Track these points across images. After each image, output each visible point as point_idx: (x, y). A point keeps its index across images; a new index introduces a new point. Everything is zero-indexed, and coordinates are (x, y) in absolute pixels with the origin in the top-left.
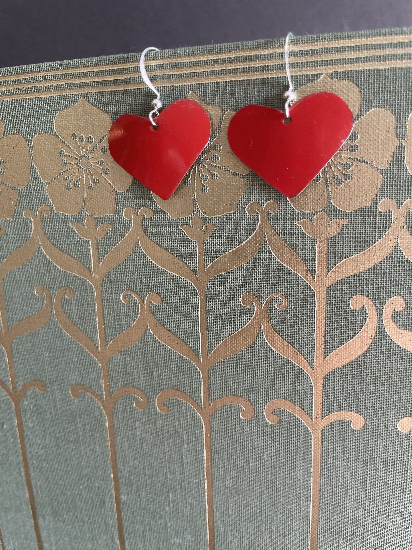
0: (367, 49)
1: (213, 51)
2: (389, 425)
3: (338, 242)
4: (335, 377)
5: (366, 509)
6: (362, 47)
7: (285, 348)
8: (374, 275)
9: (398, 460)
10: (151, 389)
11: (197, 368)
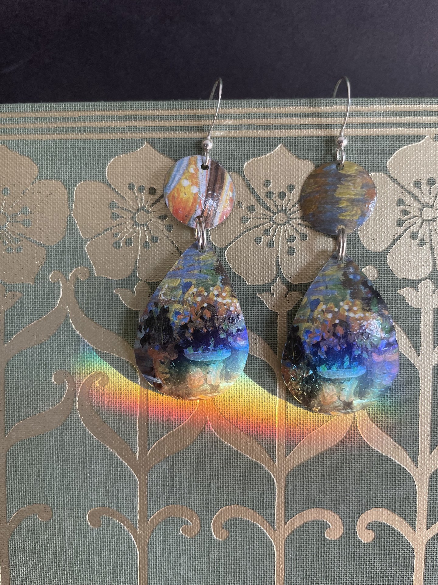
1: (307, 105)
7: (384, 442)
10: (206, 507)
11: (270, 475)
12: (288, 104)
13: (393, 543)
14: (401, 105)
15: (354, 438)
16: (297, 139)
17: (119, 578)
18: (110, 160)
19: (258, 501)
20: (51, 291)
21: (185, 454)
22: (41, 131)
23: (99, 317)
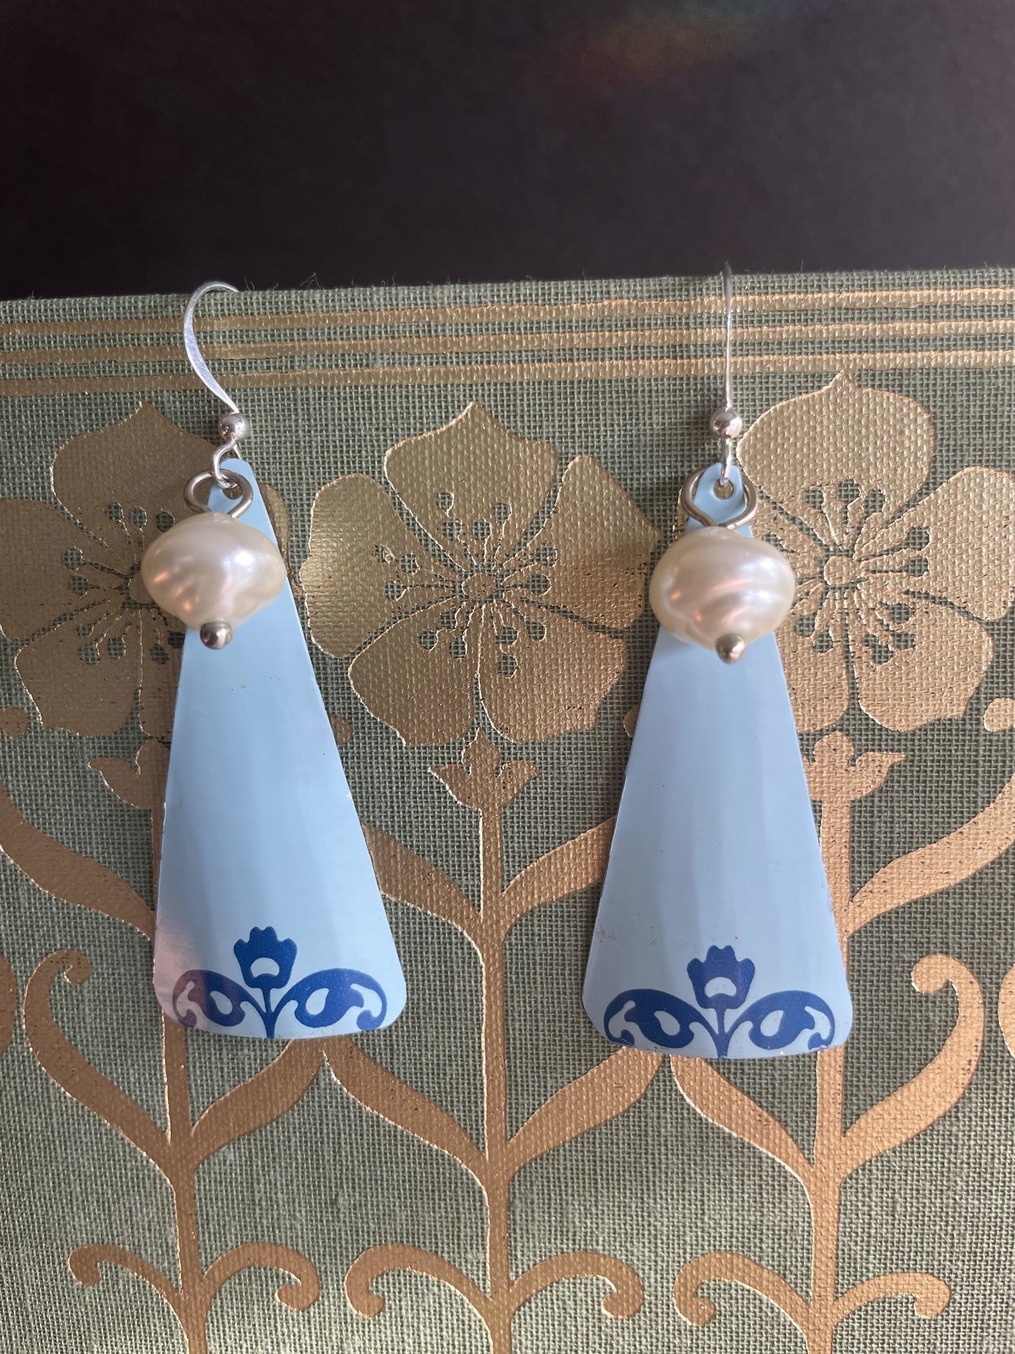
0: (948, 317)
1: (537, 300)
3: (880, 812)
4: (873, 1180)
6: (935, 312)
7: (734, 1109)
8: (974, 899)
10: (330, 1247)
11: (473, 1179)
12: (489, 298)
13: (758, 1327)
14: (774, 294)
15: (665, 1099)
16: (512, 387)
18: (57, 447)
19: (448, 1236)
21: (275, 1133)
23: (58, 826)
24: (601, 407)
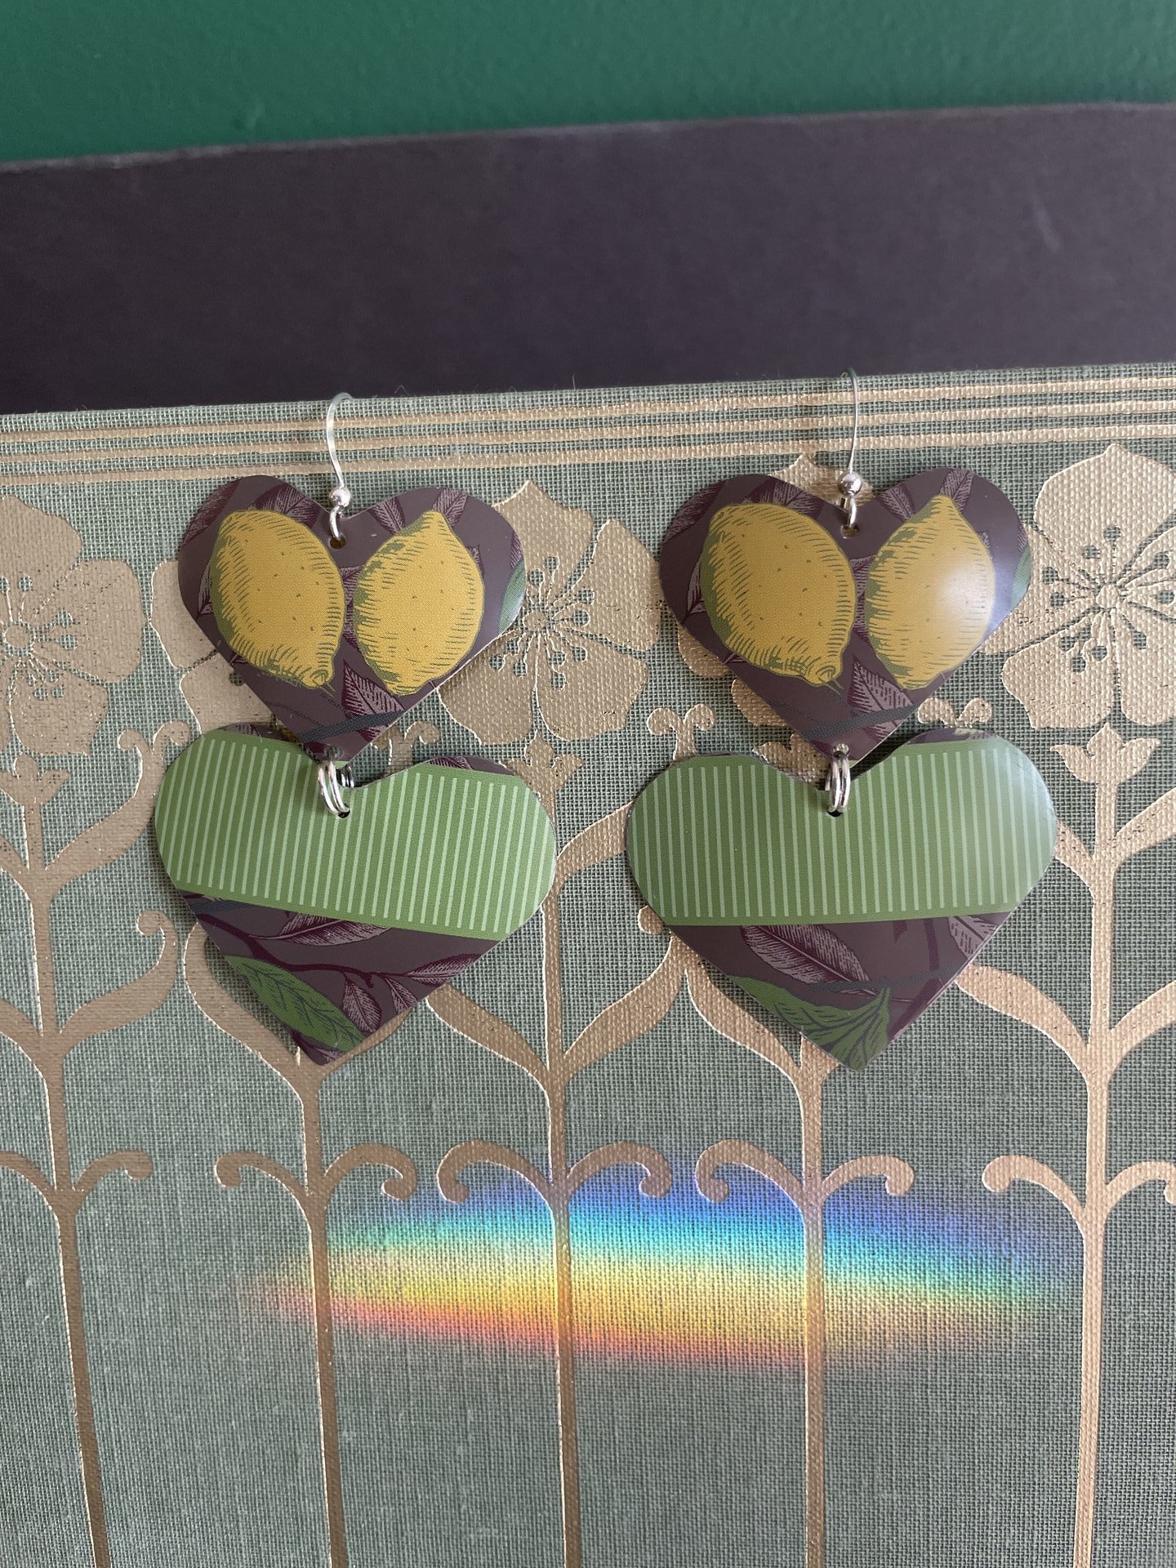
0: (882, 411)
1: (576, 403)
2: (965, 1178)
4: (847, 1079)
5: (929, 1383)
6: (872, 408)
7: (738, 1023)
9: (989, 1256)
10: (425, 1145)
11: (537, 1085)
12: (540, 403)
13: (763, 1203)
14: (752, 396)
15: (684, 1016)
16: (558, 470)
17: (277, 1276)
20: (123, 768)
21: (382, 1053)
22: (81, 470)
24: (625, 483)
